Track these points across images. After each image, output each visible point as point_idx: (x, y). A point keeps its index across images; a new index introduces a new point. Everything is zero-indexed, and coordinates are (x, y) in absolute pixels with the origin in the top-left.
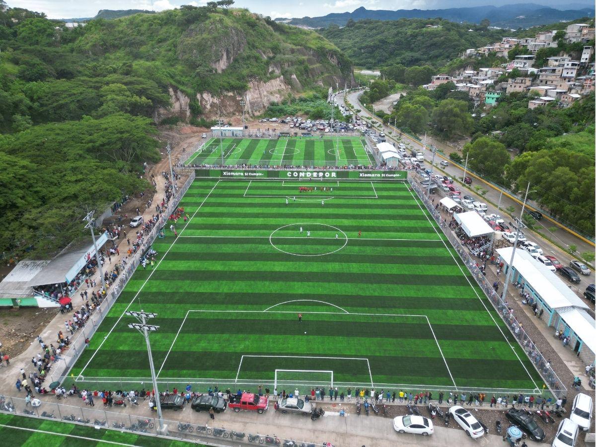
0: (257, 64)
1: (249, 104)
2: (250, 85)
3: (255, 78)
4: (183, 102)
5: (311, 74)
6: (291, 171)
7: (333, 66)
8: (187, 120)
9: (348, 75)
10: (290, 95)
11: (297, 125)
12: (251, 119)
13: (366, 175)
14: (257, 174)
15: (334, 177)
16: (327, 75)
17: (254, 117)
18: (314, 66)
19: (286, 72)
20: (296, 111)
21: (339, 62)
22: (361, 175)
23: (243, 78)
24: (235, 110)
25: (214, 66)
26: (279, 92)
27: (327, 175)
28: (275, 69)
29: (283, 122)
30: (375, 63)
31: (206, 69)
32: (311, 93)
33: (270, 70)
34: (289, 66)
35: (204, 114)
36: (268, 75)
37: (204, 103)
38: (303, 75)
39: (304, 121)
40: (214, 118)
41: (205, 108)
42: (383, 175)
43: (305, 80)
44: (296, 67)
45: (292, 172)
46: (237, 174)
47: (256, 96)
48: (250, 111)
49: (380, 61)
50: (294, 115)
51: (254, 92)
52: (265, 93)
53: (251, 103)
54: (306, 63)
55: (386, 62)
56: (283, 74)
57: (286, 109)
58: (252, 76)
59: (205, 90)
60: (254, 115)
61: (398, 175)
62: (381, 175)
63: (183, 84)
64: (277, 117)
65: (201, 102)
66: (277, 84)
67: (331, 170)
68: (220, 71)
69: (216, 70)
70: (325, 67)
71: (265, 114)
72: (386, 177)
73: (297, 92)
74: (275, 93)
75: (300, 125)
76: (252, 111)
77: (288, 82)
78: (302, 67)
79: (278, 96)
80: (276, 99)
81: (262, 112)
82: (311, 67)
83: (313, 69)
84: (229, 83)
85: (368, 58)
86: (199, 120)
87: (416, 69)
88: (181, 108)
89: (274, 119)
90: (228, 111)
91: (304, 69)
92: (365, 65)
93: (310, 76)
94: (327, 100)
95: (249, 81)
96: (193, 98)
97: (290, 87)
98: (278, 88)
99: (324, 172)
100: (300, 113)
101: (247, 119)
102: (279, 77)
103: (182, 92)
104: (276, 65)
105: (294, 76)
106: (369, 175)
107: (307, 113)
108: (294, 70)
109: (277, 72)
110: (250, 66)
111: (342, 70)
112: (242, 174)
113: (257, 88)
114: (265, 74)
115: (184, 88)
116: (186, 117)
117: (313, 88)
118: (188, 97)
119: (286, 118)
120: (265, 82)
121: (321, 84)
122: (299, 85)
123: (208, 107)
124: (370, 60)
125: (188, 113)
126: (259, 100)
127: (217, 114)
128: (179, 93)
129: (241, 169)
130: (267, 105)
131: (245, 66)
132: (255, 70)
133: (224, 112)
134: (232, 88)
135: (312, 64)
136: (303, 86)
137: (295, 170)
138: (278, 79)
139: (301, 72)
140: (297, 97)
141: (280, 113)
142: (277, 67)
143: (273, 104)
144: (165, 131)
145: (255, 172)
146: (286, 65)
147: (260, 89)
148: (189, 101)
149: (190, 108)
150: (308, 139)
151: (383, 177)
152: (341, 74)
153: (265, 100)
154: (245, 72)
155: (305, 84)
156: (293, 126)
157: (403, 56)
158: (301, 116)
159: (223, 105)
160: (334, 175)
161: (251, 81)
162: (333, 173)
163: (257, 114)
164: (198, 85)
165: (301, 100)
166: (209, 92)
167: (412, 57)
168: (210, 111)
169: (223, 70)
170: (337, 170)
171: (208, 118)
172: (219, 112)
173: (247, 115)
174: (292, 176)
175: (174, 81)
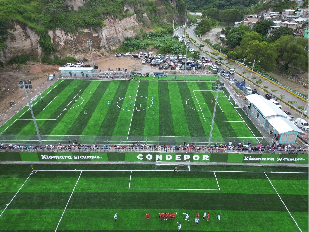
0: (112, 3)
1: (105, 41)
2: (105, 22)
3: (110, 16)
4: (33, 39)
5: (158, 13)
6: (142, 153)
7: (173, 8)
8: (39, 58)
9: (183, 15)
10: (142, 31)
11: (149, 61)
12: (107, 54)
13: (253, 159)
14: (93, 158)
15: (205, 161)
16: (169, 14)
17: (110, 51)
18: (160, 7)
19: (139, 11)
20: (147, 45)
21: (177, 5)
22: (246, 158)
23: (99, 15)
24: (92, 46)
25: (69, 4)
26: (133, 28)
27: (196, 158)
28: (129, 8)
29: (136, 57)
30: (196, 8)
31: (57, 5)
32: (159, 29)
33: (125, 9)
34: (141, 6)
35: (57, 51)
36: (123, 14)
37: (57, 40)
38: (152, 14)
39: (155, 56)
40: (68, 55)
41: (58, 44)
42: (278, 159)
43: (154, 18)
44: (146, 7)
45: (145, 154)
46: (61, 157)
47: (112, 32)
48: (106, 46)
49: (199, 6)
50: (145, 49)
51: (110, 28)
52: (120, 29)
53: (107, 39)
54: (154, 5)
55: (203, 7)
56: (136, 13)
57: (138, 44)
58: (107, 14)
59: (57, 27)
60: (110, 49)
61: (301, 159)
62: (276, 159)
63: (33, 21)
64: (130, 51)
65: (54, 39)
66: (131, 21)
67: (201, 151)
68: (76, 9)
69: (72, 8)
70: (167, 8)
71: (120, 48)
72: (283, 162)
73: (148, 28)
74: (130, 29)
75: (151, 60)
76: (109, 46)
77: (140, 19)
78: (151, 8)
79: (132, 31)
80: (130, 34)
81: (118, 46)
82: (158, 8)
83: (159, 10)
84: (84, 20)
85: (192, 4)
86: (53, 57)
87: (228, 10)
88: (32, 46)
89: (128, 54)
90: (84, 48)
91: (153, 9)
92: (190, 9)
93: (158, 15)
94: (172, 35)
95: (105, 19)
96: (43, 35)
97: (142, 24)
98: (132, 25)
99: (192, 155)
100: (151, 47)
101: (103, 54)
102: (133, 15)
103: (32, 29)
104: (130, 5)
105: (145, 15)
106: (258, 159)
107: (157, 48)
108: (145, 10)
109: (131, 11)
110: (106, 4)
111: (179, 11)
112: (70, 157)
113: (112, 25)
114: (120, 13)
115: (33, 25)
116: (37, 55)
117: (160, 25)
118: (38, 34)
119: (138, 53)
120: (120, 20)
121: (165, 21)
122: (149, 22)
123: (62, 43)
124: (193, 6)
125: (40, 51)
126: (115, 35)
127: (72, 50)
128: (29, 31)
129: (68, 151)
130: (122, 40)
131: (101, 4)
132: (110, 8)
133: (80, 48)
134: (88, 25)
135: (158, 6)
136: (153, 22)
137: (148, 151)
138: (132, 17)
139: (151, 12)
140: (148, 32)
141: (134, 47)
142: (131, 7)
143: (127, 39)
144: (11, 71)
145: (89, 154)
146: (139, 5)
147: (116, 26)
148: (39, 39)
149: (41, 46)
150: (160, 80)
151: (279, 162)
152: (178, 14)
153: (120, 35)
154: (100, 10)
155: (154, 22)
156: (144, 62)
157: (214, 3)
158: (152, 50)
159: (78, 41)
160: (206, 158)
161: (107, 18)
162: (204, 156)
163: (113, 48)
164: (49, 22)
165: (151, 35)
166: (62, 29)
167: (220, 3)
168: (64, 48)
169: (79, 8)
170: (211, 152)
171: (61, 55)
172: (74, 49)
173: (103, 50)
174: (145, 159)
175: (23, 17)
